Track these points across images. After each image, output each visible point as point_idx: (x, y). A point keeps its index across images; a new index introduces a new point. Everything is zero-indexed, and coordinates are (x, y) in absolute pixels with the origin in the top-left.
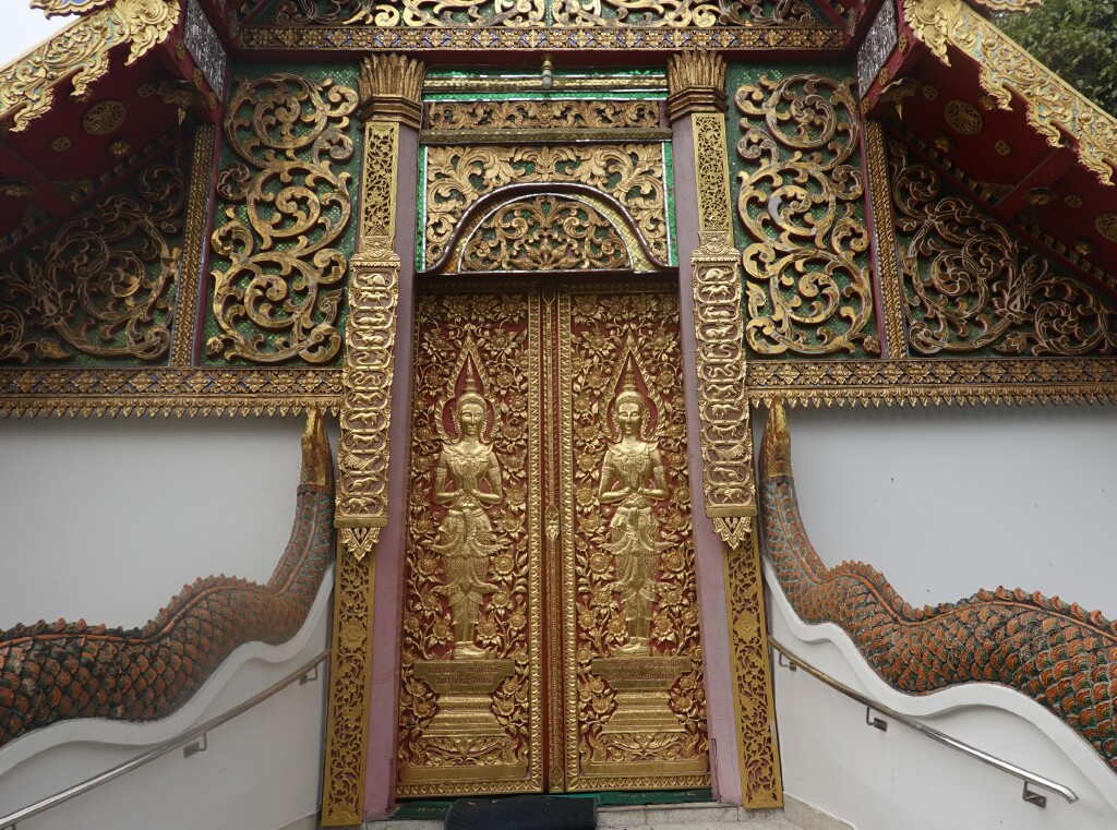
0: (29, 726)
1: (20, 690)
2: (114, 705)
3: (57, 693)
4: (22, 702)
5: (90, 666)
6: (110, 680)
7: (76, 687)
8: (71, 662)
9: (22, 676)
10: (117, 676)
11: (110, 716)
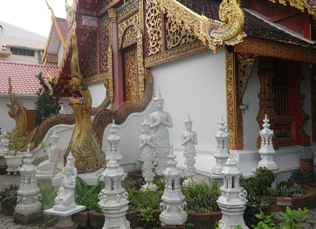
0: (56, 124)
1: (53, 121)
2: (65, 123)
3: (57, 121)
4: (54, 122)
5: (61, 119)
6: (64, 120)
7: (59, 121)
8: (59, 118)
9: (54, 119)
10: (65, 120)
11: (65, 124)
